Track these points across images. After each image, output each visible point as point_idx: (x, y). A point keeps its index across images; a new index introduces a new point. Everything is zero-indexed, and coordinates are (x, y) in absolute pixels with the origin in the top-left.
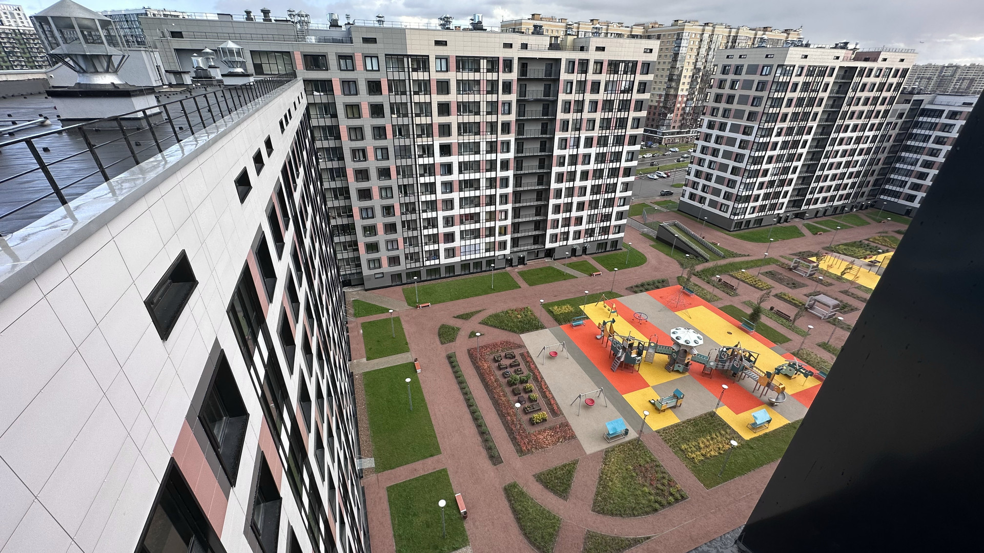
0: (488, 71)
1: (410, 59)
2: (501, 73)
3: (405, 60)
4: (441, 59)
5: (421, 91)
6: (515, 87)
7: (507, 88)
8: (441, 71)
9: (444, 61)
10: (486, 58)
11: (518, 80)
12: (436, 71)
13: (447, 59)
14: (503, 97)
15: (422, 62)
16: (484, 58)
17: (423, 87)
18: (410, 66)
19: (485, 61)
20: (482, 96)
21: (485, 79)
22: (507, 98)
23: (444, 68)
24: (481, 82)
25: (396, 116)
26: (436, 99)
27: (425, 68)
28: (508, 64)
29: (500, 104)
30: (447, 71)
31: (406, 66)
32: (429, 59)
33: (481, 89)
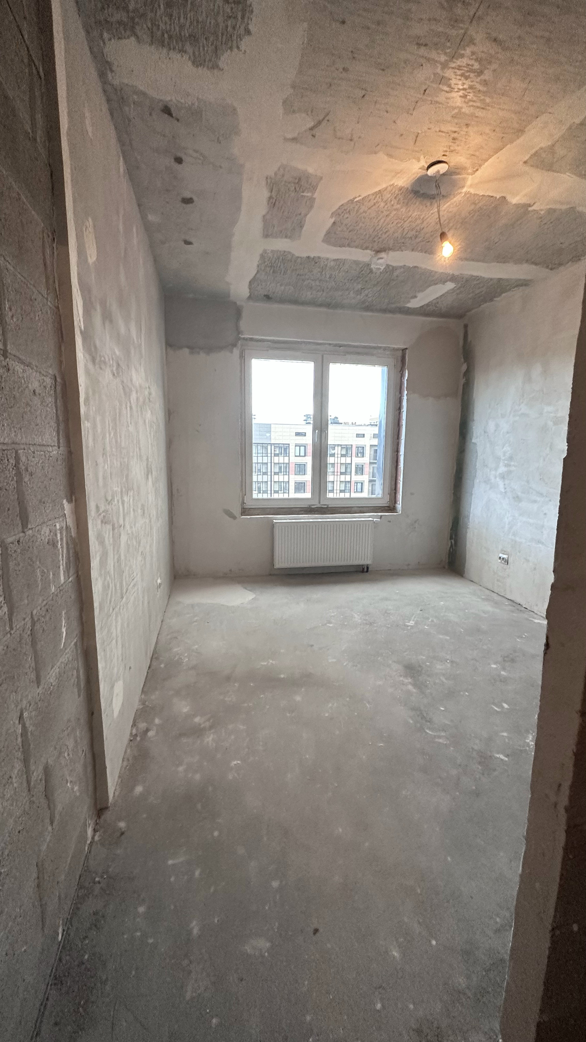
0: (342, 456)
1: (273, 447)
2: (354, 458)
3: (269, 447)
4: (300, 446)
5: (281, 472)
6: (366, 469)
7: (360, 470)
8: (300, 456)
9: (302, 448)
10: (341, 445)
11: (370, 463)
12: (296, 456)
13: (305, 446)
14: (355, 478)
15: (284, 449)
16: (338, 445)
17: (284, 469)
18: (273, 452)
19: (340, 448)
20: (336, 476)
21: (339, 462)
22: (359, 478)
23: (302, 454)
24: (336, 465)
25: (257, 492)
26: (294, 478)
27: (286, 454)
28: (361, 451)
29: (353, 483)
30: (305, 456)
31: (269, 451)
32: (289, 446)
33: (336, 471)
